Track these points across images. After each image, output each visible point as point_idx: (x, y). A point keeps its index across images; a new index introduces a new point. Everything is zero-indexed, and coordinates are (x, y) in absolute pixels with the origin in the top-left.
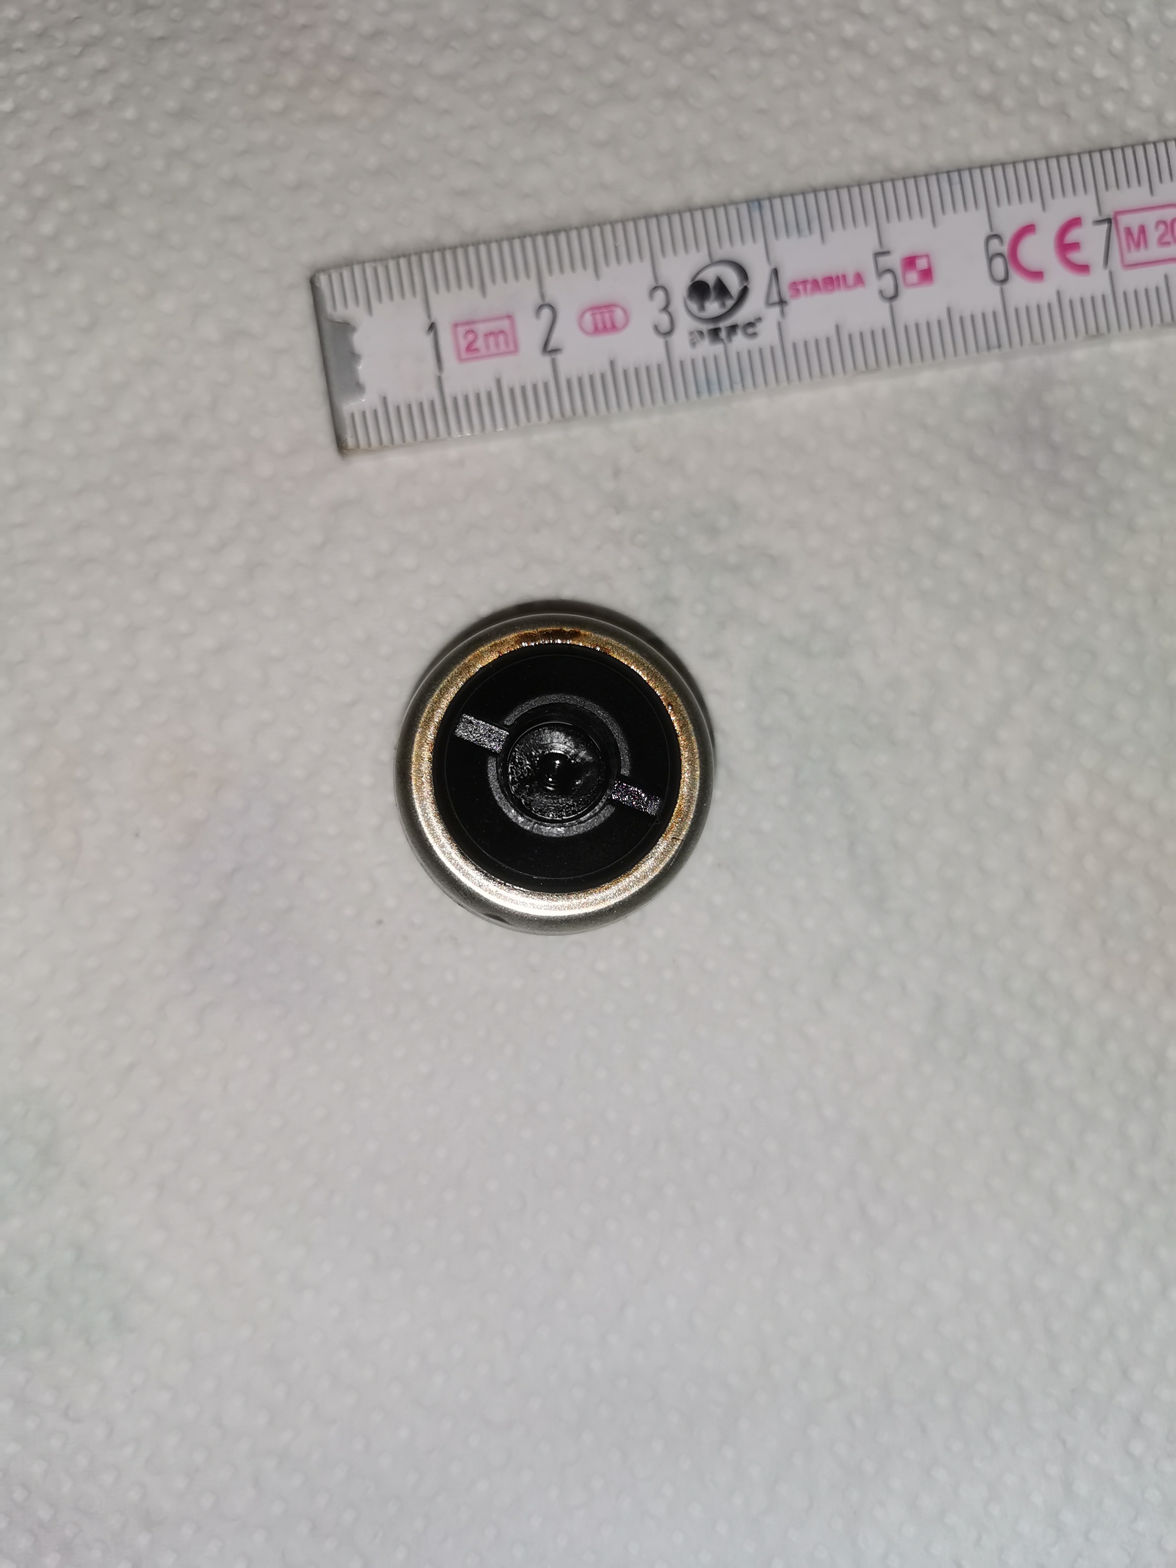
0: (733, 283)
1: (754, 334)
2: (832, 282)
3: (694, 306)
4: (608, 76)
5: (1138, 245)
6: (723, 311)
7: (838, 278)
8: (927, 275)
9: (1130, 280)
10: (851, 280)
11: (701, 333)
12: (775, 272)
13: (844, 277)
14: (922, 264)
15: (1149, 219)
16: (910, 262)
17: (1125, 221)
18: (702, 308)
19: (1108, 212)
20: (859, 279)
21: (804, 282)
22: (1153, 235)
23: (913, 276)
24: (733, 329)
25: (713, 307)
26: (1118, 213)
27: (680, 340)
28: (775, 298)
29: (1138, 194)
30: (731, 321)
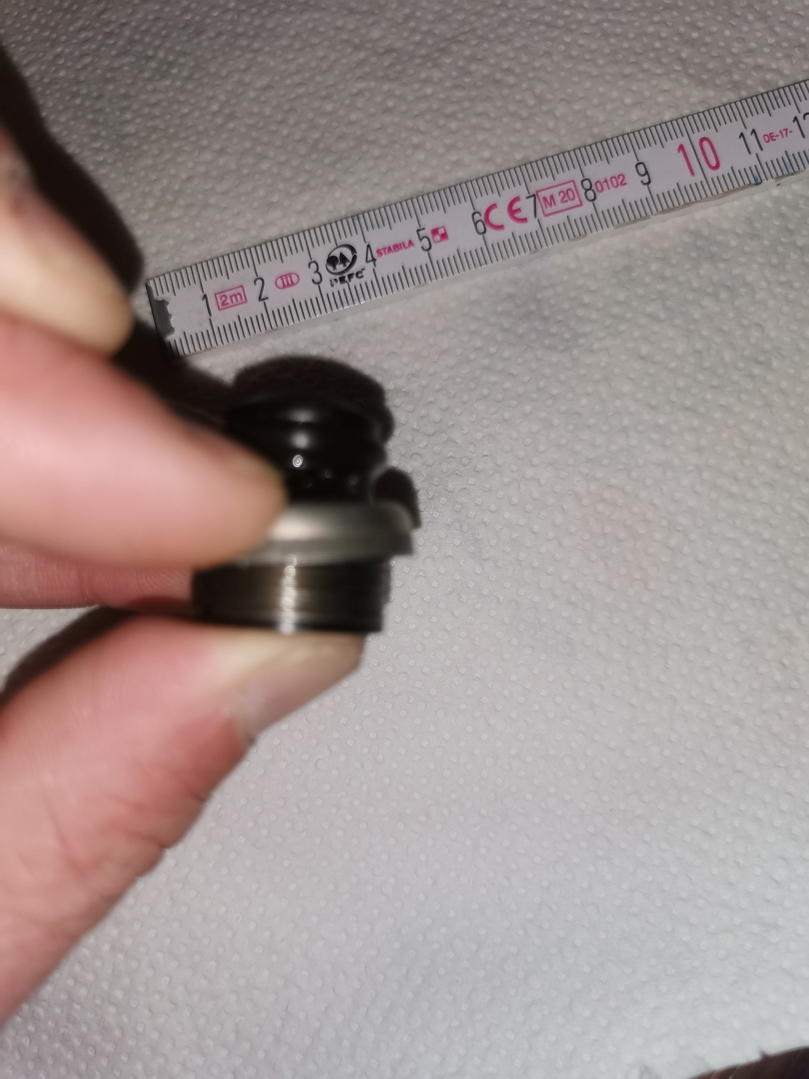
0: (348, 254)
1: (362, 277)
2: (397, 247)
3: (331, 268)
5: (551, 205)
6: (345, 268)
7: (400, 244)
8: (444, 236)
9: (548, 222)
10: (407, 244)
11: (336, 280)
12: (369, 246)
13: (403, 243)
14: (441, 231)
15: (555, 191)
16: (435, 232)
17: (542, 195)
18: (334, 267)
19: (533, 192)
20: (411, 243)
21: (384, 249)
22: (558, 199)
23: (438, 238)
24: (350, 276)
25: (340, 267)
26: (538, 192)
27: (325, 285)
28: (370, 258)
29: (547, 181)
30: (350, 272)
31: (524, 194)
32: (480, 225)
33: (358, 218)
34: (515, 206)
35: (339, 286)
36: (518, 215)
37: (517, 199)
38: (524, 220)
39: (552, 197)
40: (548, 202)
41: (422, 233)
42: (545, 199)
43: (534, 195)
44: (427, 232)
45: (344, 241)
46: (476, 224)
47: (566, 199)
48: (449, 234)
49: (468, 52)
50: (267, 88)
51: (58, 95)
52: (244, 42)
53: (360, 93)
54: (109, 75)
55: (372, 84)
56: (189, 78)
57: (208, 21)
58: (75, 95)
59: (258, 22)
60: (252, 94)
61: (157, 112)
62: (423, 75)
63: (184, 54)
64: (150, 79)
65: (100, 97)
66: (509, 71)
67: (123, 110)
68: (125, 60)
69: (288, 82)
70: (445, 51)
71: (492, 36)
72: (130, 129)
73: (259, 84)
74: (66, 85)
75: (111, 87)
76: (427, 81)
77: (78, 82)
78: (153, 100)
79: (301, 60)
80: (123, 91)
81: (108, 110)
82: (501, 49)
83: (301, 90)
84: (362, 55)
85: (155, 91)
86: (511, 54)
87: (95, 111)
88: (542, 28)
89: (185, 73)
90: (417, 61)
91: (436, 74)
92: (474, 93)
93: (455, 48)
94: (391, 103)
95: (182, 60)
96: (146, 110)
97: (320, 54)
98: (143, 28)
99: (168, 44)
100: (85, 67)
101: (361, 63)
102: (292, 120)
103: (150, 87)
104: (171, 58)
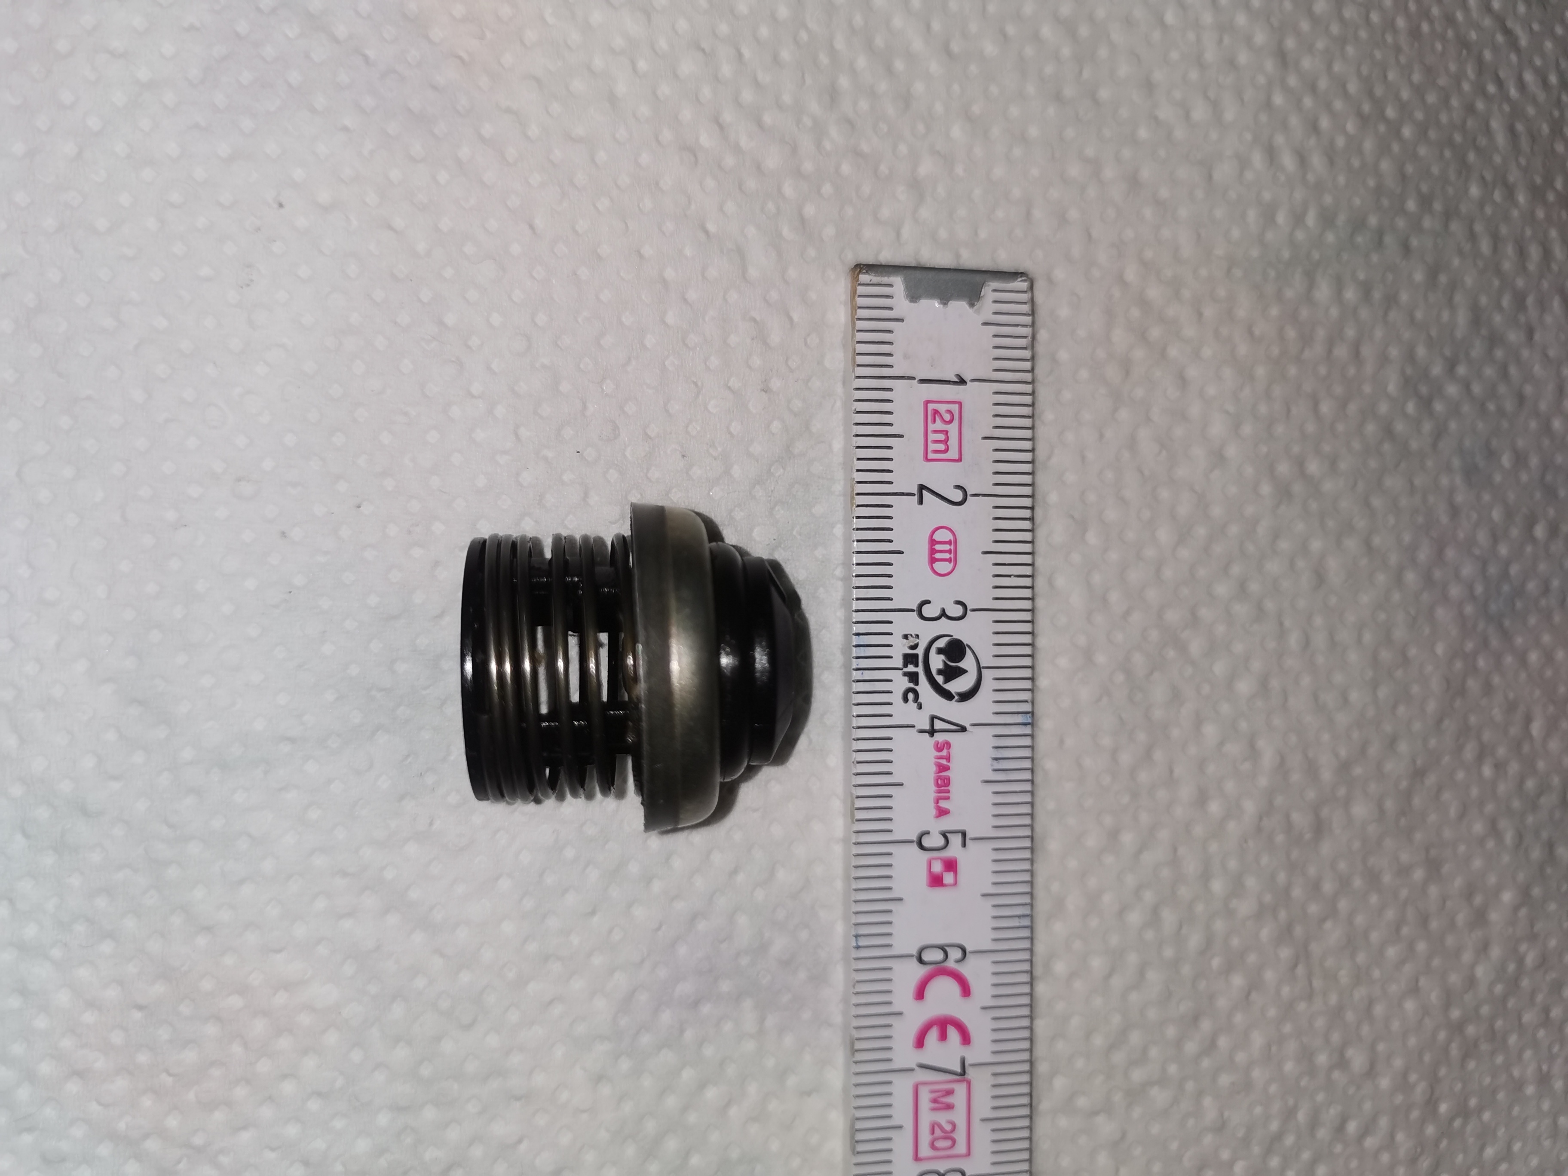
0: (957, 686)
1: (906, 700)
2: (943, 784)
3: (942, 643)
6: (934, 672)
7: (947, 792)
8: (936, 881)
9: (902, 1088)
10: (943, 804)
11: (914, 647)
12: (963, 729)
13: (947, 798)
14: (948, 878)
16: (951, 865)
17: (960, 1090)
18: (940, 651)
19: (971, 1073)
20: (942, 813)
21: (948, 758)
23: (937, 867)
24: (913, 677)
25: (937, 662)
27: (910, 623)
28: (938, 725)
29: (983, 1105)
30: (922, 678)
31: (973, 1055)
32: (935, 956)
33: (1025, 724)
34: (953, 1034)
35: (900, 648)
36: (933, 1035)
37: (966, 1039)
38: (920, 1043)
39: (949, 1107)
40: (943, 1096)
41: (956, 840)
42: (950, 1092)
43: (964, 1072)
44: (955, 850)
45: (988, 684)
46: (943, 948)
47: (938, 1133)
48: (938, 892)
49: (1269, 975)
50: (1320, 577)
51: (1435, 170)
52: (1424, 555)
53: (1253, 752)
54: (1443, 279)
55: (1263, 781)
56: (1388, 432)
57: (1486, 497)
58: (1425, 202)
59: (1455, 591)
60: (1316, 545)
61: (1341, 352)
62: (1251, 882)
63: (1439, 433)
64: (1410, 356)
65: (1406, 249)
66: (1211, 1046)
67: (1366, 289)
68: (1462, 318)
69: (1318, 621)
70: (1285, 934)
71: (1288, 1028)
72: (1323, 292)
73: (1333, 564)
74: (1450, 191)
75: (1419, 276)
76: (1237, 888)
77: (1448, 215)
78: (1367, 351)
79: (1353, 657)
80: (1404, 297)
81: (1375, 258)
82: (1258, 1039)
83: (1294, 640)
84: (1327, 776)
85: (1384, 359)
86: (1241, 1057)
87: (1380, 234)
88: (1274, 1126)
89: (1400, 427)
90: (1282, 877)
91: (1245, 907)
92: (1186, 970)
93: (1285, 953)
94: (1215, 807)
95: (1427, 427)
96: (1350, 333)
97: (1354, 696)
98: (1513, 370)
99: (1466, 408)
100: (1472, 237)
101: (1312, 770)
102: (1241, 610)
103: (1394, 352)
104: (1439, 407)
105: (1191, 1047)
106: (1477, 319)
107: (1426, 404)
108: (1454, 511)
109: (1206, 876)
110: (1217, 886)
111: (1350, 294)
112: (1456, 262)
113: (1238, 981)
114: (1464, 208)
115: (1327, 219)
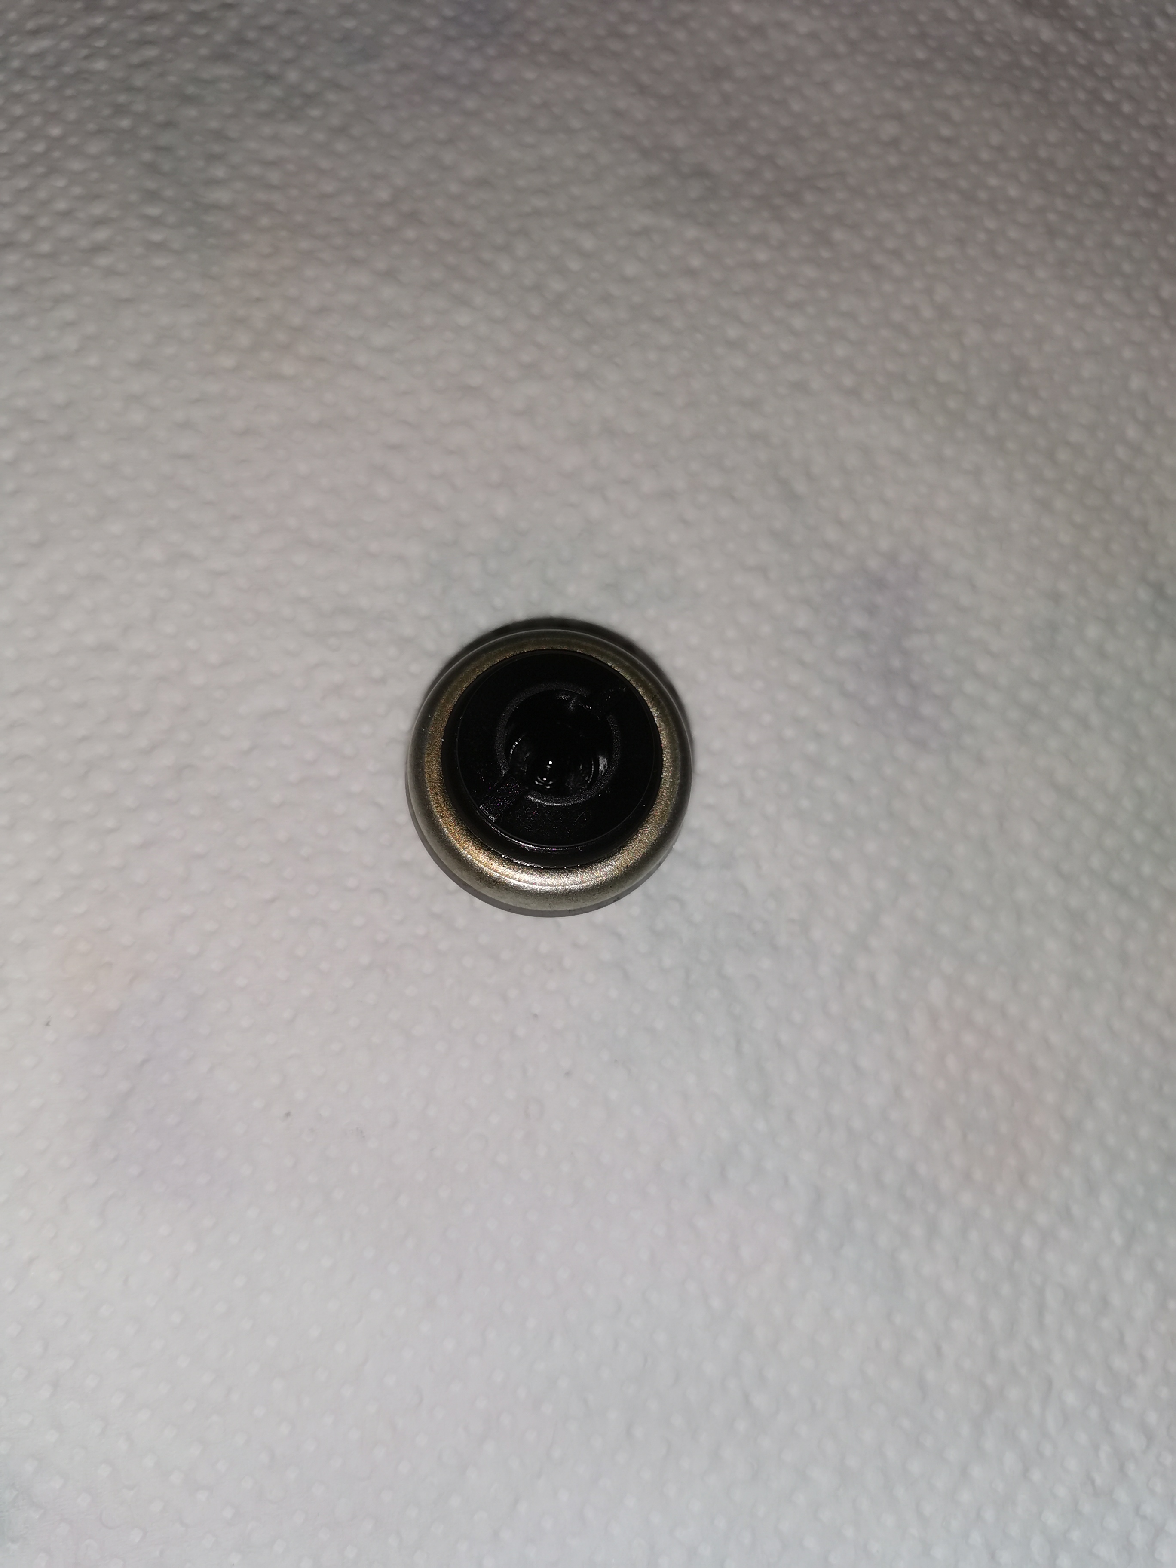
4: (526, 358)
61: (274, 177)
70: (794, 198)
72: (221, 196)
81: (182, 153)
84: (655, 169)
96: (255, 170)
98: (265, 21)
105: (898, 270)
106: (222, 56)
107: (310, 99)
108: (405, 68)
109: (755, 266)
110: (762, 256)
111: (220, 172)
112: (172, 79)
113: (838, 235)
114: (119, 74)
115: (152, 196)
